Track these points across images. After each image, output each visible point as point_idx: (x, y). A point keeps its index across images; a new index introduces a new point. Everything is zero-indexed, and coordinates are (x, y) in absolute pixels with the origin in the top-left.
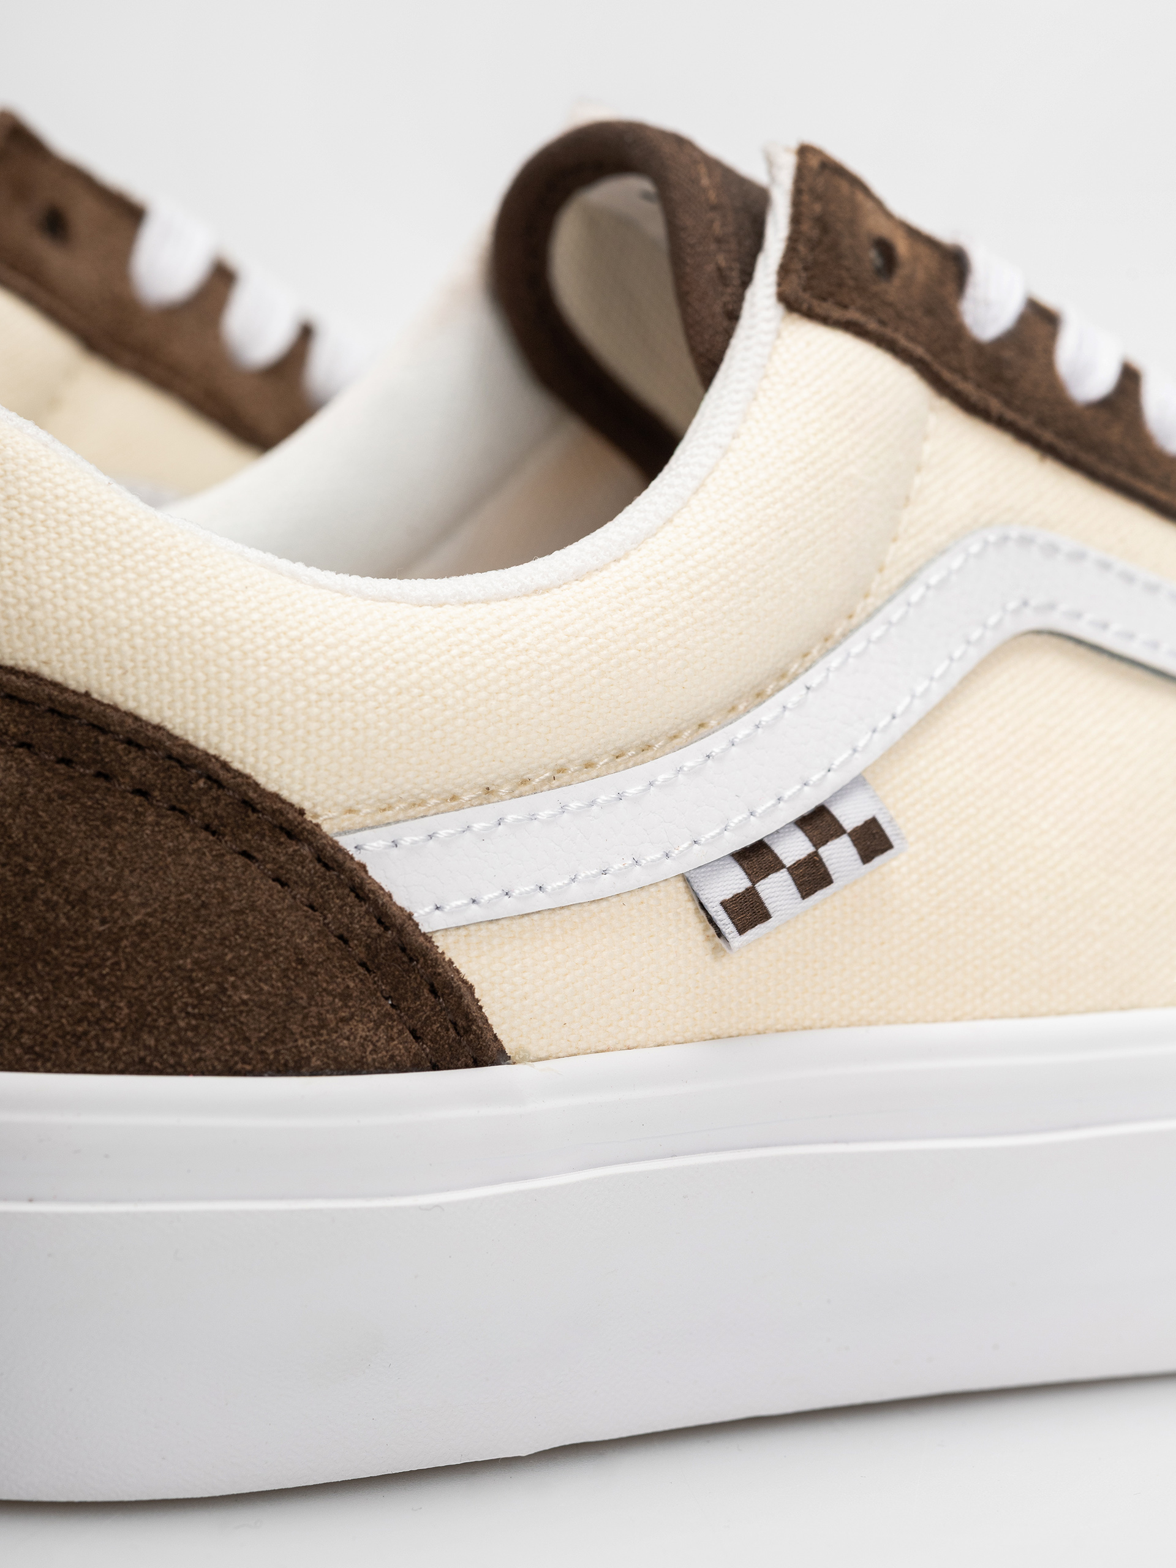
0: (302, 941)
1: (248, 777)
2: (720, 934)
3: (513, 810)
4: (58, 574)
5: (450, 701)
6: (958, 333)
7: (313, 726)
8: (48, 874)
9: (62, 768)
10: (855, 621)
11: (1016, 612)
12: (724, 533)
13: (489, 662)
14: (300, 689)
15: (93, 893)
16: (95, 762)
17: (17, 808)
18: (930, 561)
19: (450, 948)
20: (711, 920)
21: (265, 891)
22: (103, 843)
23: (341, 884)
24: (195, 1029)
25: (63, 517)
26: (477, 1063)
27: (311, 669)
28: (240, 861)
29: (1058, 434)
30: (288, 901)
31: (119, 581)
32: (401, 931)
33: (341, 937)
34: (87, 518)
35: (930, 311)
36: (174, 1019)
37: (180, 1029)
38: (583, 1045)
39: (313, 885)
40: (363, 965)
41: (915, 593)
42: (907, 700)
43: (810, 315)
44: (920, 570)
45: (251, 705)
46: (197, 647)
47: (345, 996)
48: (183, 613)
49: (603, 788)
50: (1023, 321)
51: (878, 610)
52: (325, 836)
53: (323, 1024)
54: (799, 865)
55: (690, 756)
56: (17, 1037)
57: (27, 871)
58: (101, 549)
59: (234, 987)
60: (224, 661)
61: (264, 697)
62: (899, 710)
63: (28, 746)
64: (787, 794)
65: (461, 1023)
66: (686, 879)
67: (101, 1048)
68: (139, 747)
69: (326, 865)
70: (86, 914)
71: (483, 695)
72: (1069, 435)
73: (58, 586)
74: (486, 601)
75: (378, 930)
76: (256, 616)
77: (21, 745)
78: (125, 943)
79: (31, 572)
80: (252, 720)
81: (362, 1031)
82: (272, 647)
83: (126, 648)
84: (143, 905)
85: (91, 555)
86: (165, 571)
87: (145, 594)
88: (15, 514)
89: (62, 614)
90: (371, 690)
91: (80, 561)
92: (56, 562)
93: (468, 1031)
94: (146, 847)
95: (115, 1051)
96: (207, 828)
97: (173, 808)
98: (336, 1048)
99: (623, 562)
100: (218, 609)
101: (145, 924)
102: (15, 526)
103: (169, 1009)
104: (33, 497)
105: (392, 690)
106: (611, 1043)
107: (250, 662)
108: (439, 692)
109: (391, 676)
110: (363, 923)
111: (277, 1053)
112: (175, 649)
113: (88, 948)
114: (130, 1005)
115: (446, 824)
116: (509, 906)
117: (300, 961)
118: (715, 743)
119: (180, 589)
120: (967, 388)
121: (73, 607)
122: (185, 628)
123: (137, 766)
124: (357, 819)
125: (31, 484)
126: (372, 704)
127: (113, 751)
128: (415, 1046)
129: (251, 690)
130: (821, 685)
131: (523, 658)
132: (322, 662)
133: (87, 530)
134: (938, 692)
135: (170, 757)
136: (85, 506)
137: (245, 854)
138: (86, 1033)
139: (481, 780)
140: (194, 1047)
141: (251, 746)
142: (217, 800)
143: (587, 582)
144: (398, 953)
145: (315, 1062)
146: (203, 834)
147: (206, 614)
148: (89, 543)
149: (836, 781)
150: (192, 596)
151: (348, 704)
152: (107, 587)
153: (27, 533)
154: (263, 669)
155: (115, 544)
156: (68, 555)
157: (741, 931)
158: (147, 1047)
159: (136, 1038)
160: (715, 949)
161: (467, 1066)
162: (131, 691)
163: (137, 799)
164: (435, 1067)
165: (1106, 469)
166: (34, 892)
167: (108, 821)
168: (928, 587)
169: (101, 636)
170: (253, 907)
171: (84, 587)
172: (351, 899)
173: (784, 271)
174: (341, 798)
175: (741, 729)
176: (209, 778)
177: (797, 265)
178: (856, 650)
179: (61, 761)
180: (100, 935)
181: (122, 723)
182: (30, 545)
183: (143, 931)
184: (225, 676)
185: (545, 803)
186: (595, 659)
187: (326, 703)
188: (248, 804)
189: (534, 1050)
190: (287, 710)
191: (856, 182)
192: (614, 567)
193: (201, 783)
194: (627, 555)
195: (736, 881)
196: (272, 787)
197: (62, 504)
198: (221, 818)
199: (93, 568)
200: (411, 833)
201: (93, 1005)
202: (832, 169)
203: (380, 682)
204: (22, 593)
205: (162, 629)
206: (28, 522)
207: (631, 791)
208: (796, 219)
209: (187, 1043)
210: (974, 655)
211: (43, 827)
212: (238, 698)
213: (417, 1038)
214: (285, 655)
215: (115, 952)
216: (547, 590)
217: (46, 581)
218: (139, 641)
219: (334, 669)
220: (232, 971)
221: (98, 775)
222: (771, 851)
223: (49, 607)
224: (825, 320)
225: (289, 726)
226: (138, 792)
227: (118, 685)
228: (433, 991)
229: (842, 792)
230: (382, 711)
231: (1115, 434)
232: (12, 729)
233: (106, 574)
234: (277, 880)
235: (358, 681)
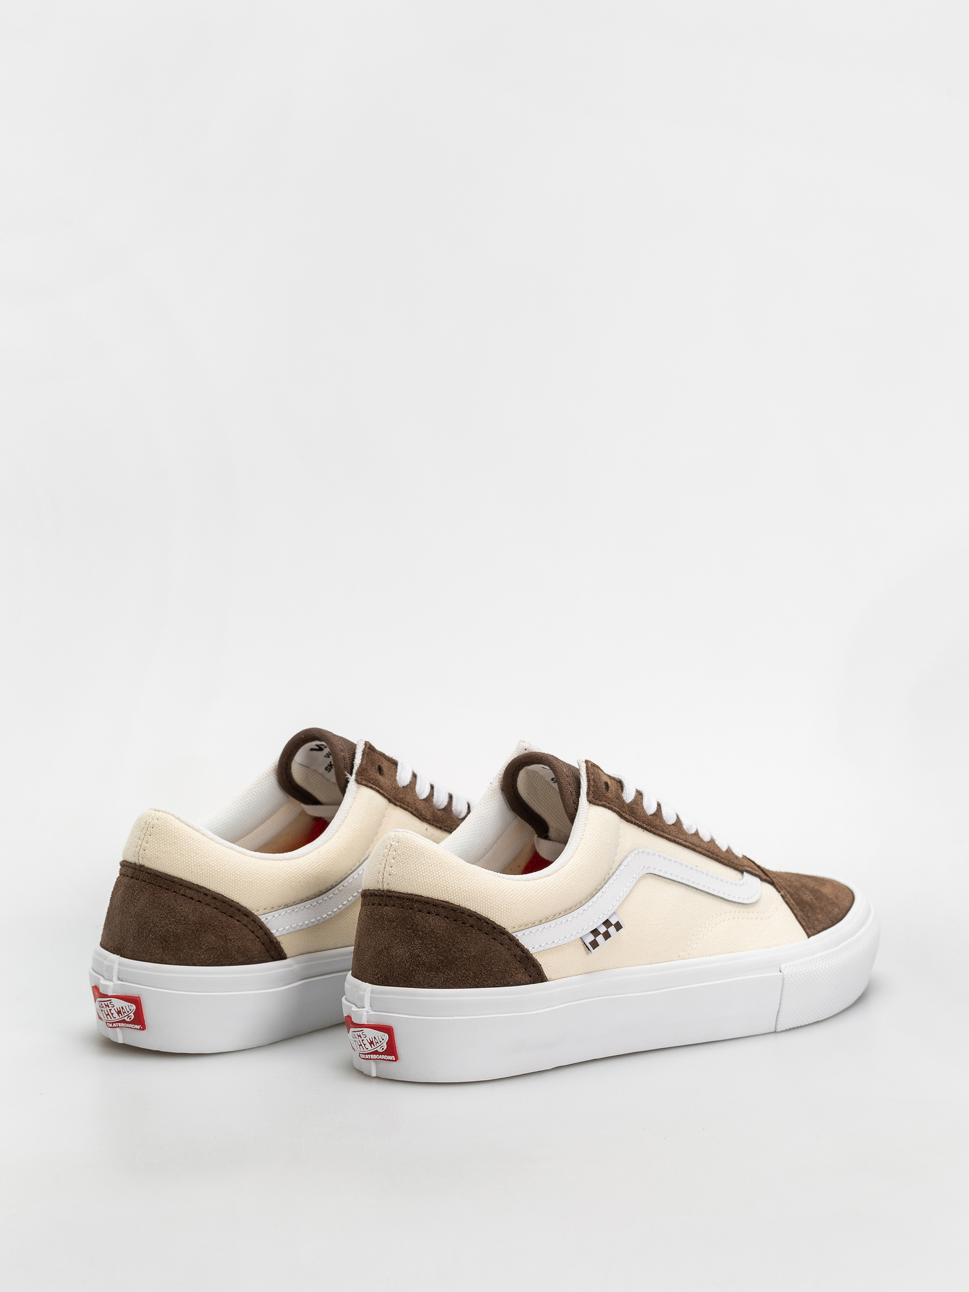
0: (507, 957)
1: (494, 922)
2: (589, 950)
3: (546, 925)
4: (452, 880)
5: (534, 903)
6: (623, 801)
7: (507, 910)
8: (454, 945)
9: (455, 922)
10: (610, 875)
11: (642, 869)
12: (584, 859)
13: (541, 893)
14: (505, 902)
15: (463, 949)
16: (462, 920)
17: (446, 931)
18: (624, 859)
19: (536, 956)
20: (587, 947)
21: (499, 947)
22: (465, 938)
23: (514, 944)
24: (487, 977)
25: (452, 867)
26: (542, 982)
27: (506, 898)
28: (493, 940)
29: (646, 825)
30: (504, 948)
31: (465, 881)
32: (527, 954)
33: (514, 956)
34: (457, 867)
35: (617, 798)
36: (482, 975)
37: (484, 978)
38: (562, 976)
39: (508, 945)
40: (519, 961)
41: (622, 867)
42: (623, 893)
43: (595, 804)
44: (622, 862)
45: (495, 906)
46: (483, 894)
47: (516, 969)
48: (479, 887)
49: (563, 919)
50: (636, 796)
51: (614, 872)
52: (510, 934)
53: (512, 975)
54: (604, 933)
55: (580, 910)
56: (450, 981)
57: (449, 945)
58: (461, 874)
59: (494, 968)
60: (488, 897)
61: (497, 904)
62: (621, 895)
63: (447, 918)
64: (600, 917)
65: (539, 973)
66: (581, 938)
67: (467, 983)
68: (471, 917)
69: (510, 940)
70: (462, 954)
71: (541, 900)
72: (649, 825)
73: (452, 883)
74: (538, 879)
75: (522, 954)
76: (494, 887)
77: (445, 917)
78: (471, 960)
79: (446, 880)
80: (495, 909)
81: (520, 976)
82: (498, 893)
83: (468, 895)
84: (474, 951)
85: (459, 875)
86: (474, 878)
87: (471, 883)
88: (441, 867)
89: (454, 889)
90: (519, 901)
91: (456, 877)
92: (452, 877)
93: (540, 975)
94: (474, 938)
95: (470, 983)
96: (486, 933)
97: (478, 929)
98: (515, 980)
99: (564, 867)
100: (486, 886)
101: (475, 955)
102: (442, 870)
103: (481, 973)
104: (445, 863)
105: (523, 901)
106: (567, 975)
107: (494, 897)
108: (532, 901)
109: (522, 898)
110: (519, 953)
111: (504, 982)
112: (478, 895)
113: (463, 961)
114: (473, 973)
115: (534, 929)
116: (548, 947)
117: (507, 962)
118: (585, 907)
119: (478, 882)
120: (627, 816)
121: (456, 887)
122: (480, 890)
123: (471, 921)
124: (515, 929)
125: (444, 860)
126: (519, 904)
127: (466, 918)
128: (530, 979)
129: (494, 903)
130: (605, 891)
131: (548, 892)
132: (508, 896)
133: (457, 870)
134: (629, 890)
135: (477, 918)
136: (456, 864)
137: (494, 939)
138: (464, 980)
139: (540, 919)
140: (487, 981)
141: (494, 915)
142: (488, 927)
143: (557, 873)
144: (526, 958)
145: (511, 983)
146: (485, 935)
147: (484, 887)
148: (458, 872)
149: (610, 913)
150: (481, 883)
151: (514, 905)
152: (463, 882)
153: (445, 871)
154: (497, 898)
155: (463, 872)
156: (454, 875)
157: (594, 949)
158: (477, 982)
159: (475, 980)
160: (587, 953)
161: (540, 982)
162: (469, 905)
163: (471, 928)
164: (534, 983)
165: (658, 832)
166: (451, 949)
167: (465, 933)
168: (624, 866)
169: (462, 893)
170: (497, 950)
171: (458, 883)
172: (516, 947)
173: (588, 794)
174: (512, 925)
175: (590, 903)
176: (486, 922)
177: (591, 792)
178: (611, 882)
179: (454, 920)
180: (466, 958)
181: (467, 912)
182: (446, 874)
183: (474, 957)
184: (489, 900)
185: (552, 923)
186: (562, 890)
187: (509, 905)
188: (494, 928)
189: (553, 978)
190: (502, 907)
191: (598, 767)
192: (562, 869)
193: (485, 924)
194: (565, 866)
195: (592, 938)
196: (499, 924)
197: (451, 864)
198: (488, 931)
199: (459, 878)
200: (527, 932)
201: (465, 973)
202: (594, 765)
203: (520, 899)
204: (445, 884)
205: (475, 891)
206: (444, 869)
207: (569, 919)
208: (588, 781)
209: (485, 980)
210: (635, 880)
211: (452, 935)
212: (492, 905)
213: (530, 977)
214: (501, 895)
215: (469, 962)
216: (550, 875)
217: (450, 882)
218: (470, 894)
219: (511, 897)
220: (494, 965)
221: (462, 923)
222: (598, 930)
223: (451, 887)
224: (598, 805)
225: (502, 910)
226: (471, 926)
227: (466, 903)
228: (533, 966)
229: (611, 916)
230: (521, 906)
231: (658, 822)
232: (444, 914)
233: (462, 879)
234: (501, 944)
235: (516, 900)
